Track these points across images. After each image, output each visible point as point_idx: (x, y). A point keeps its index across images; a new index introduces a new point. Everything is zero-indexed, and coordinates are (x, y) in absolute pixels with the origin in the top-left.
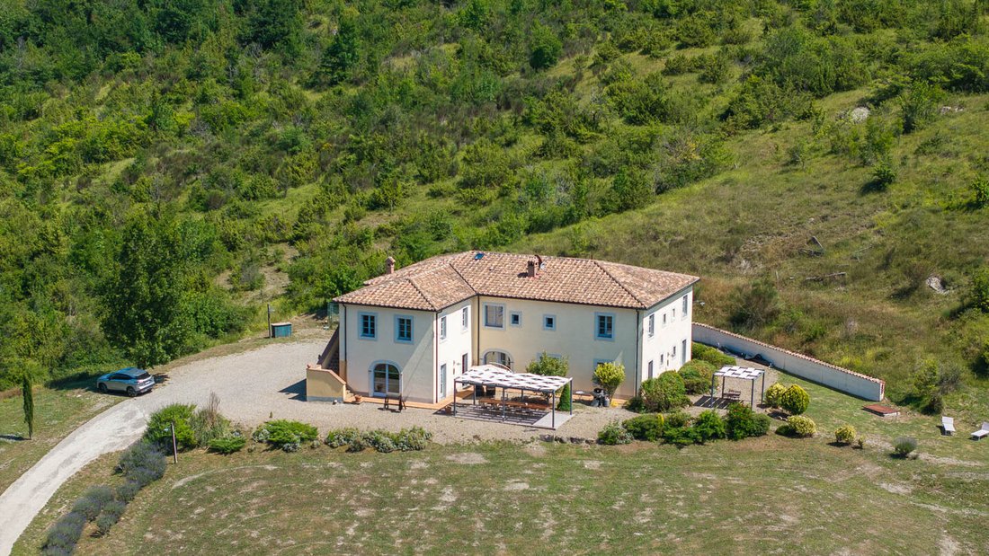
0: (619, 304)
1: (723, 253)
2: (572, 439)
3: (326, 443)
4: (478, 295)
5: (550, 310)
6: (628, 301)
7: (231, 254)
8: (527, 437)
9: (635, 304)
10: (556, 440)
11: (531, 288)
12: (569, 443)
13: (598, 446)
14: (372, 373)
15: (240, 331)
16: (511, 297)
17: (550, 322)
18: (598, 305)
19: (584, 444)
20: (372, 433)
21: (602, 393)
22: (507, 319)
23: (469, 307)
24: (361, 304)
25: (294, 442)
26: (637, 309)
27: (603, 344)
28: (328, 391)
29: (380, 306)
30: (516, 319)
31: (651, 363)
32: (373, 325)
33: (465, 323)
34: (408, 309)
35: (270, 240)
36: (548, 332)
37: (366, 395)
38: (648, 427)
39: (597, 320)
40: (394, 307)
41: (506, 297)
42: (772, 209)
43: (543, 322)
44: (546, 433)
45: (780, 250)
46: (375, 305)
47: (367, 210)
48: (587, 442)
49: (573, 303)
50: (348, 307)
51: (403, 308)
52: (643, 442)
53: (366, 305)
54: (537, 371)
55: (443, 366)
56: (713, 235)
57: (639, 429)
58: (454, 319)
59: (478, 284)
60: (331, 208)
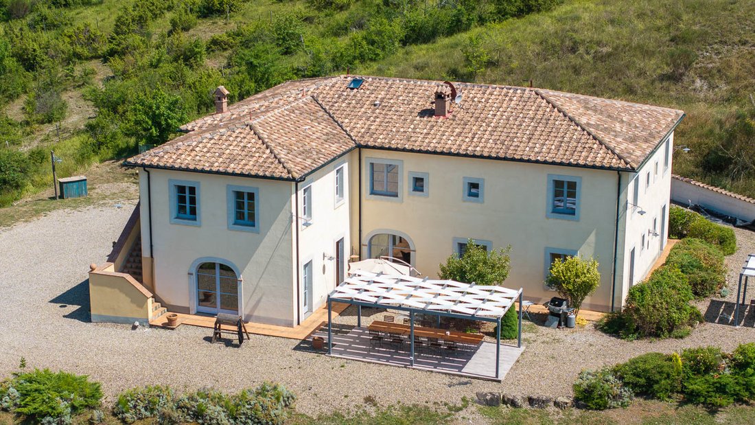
0: (589, 161)
2: (531, 401)
3: (115, 415)
4: (360, 147)
5: (474, 171)
6: (601, 157)
7: (30, 75)
8: (455, 396)
9: (615, 162)
10: (504, 402)
11: (440, 134)
12: (526, 406)
13: (576, 412)
14: (194, 277)
15: (17, 186)
16: (412, 151)
17: (474, 188)
18: (553, 163)
19: (551, 408)
20: (191, 398)
21: (564, 307)
22: (405, 185)
23: (346, 166)
24: (172, 168)
25: (59, 415)
26: (619, 170)
27: (562, 223)
28: (125, 307)
29: (203, 171)
30: (419, 184)
31: (633, 253)
32: (193, 201)
33: (339, 191)
34: (249, 176)
35: (79, 57)
36: (472, 204)
37: (186, 311)
38: (658, 377)
39: (551, 186)
40: (226, 173)
41: (404, 150)
42: (724, 9)
43: (460, 189)
44: (488, 389)
45: (748, 65)
46: (195, 170)
47: (198, 17)
48: (556, 404)
49: (513, 160)
50: (153, 172)
51: (242, 175)
52: (650, 402)
53: (180, 169)
54: (461, 275)
55: (308, 265)
57: (642, 381)
58: (324, 187)
59: (358, 128)
60: (155, 16)
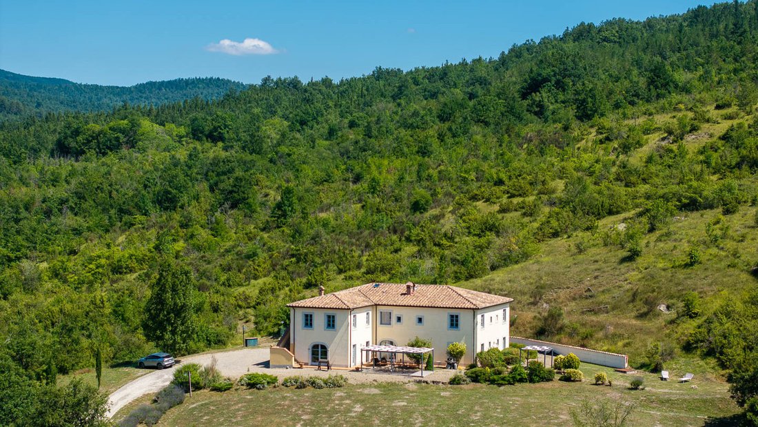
0: (463, 307)
1: (532, 300)
2: (433, 382)
3: (283, 385)
4: (376, 305)
5: (420, 312)
6: (468, 305)
8: (406, 380)
9: (472, 306)
10: (424, 382)
11: (408, 300)
12: (432, 384)
13: (449, 386)
14: (311, 350)
15: (224, 344)
16: (396, 306)
17: (420, 320)
18: (449, 308)
19: (441, 384)
20: (311, 378)
21: (452, 361)
22: (394, 319)
23: (370, 313)
24: (304, 307)
25: (263, 383)
26: (473, 309)
27: (453, 332)
28: (284, 361)
29: (315, 308)
30: (399, 319)
31: (482, 345)
32: (311, 320)
33: (368, 322)
34: (333, 308)
35: (240, 307)
36: (420, 326)
37: (306, 364)
38: (480, 374)
39: (449, 317)
40: (324, 308)
41: (393, 305)
42: (563, 274)
43: (416, 320)
44: (418, 379)
45: (568, 297)
46: (313, 307)
47: (304, 288)
48: (443, 383)
49: (434, 307)
50: (297, 310)
51: (330, 308)
52: (477, 384)
53: (307, 307)
54: (413, 346)
55: (354, 346)
56: (526, 290)
57: (474, 375)
58: (361, 317)
59: (376, 300)
60: (280, 289)
